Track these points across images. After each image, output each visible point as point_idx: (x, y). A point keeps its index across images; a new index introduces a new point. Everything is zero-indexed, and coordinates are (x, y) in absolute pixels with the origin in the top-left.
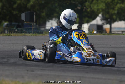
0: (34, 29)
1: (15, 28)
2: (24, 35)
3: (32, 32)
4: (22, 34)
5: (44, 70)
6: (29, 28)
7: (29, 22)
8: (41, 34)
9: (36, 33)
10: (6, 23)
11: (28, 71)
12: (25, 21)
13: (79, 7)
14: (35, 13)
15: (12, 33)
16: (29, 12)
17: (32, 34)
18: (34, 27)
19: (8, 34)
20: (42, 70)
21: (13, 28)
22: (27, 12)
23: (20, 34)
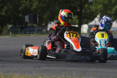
0: (37, 30)
1: (19, 30)
2: (28, 36)
3: (36, 33)
4: (26, 35)
5: (50, 66)
6: (33, 29)
7: (32, 24)
8: (44, 35)
9: (39, 34)
10: (10, 26)
11: (34, 67)
12: (28, 22)
13: (78, 9)
14: (38, 15)
15: (17, 34)
16: (32, 14)
17: (36, 34)
18: (37, 28)
19: (14, 35)
20: (47, 66)
21: (17, 30)
22: (30, 14)
23: (25, 35)
